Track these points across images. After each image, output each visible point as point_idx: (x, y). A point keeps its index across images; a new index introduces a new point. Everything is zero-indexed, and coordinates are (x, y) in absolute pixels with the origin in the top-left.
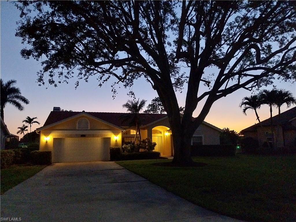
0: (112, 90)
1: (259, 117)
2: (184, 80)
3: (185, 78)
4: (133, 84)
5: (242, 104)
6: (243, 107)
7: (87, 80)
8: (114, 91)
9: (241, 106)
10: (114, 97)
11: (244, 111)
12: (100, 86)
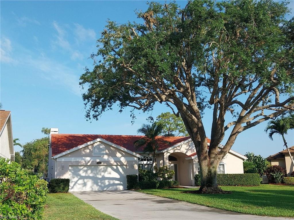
0: (131, 115)
1: (287, 143)
2: (205, 105)
3: (207, 102)
4: (152, 109)
5: (268, 129)
6: (269, 131)
7: (111, 107)
8: (132, 116)
9: (267, 130)
10: (133, 122)
11: (271, 135)
12: (120, 112)
